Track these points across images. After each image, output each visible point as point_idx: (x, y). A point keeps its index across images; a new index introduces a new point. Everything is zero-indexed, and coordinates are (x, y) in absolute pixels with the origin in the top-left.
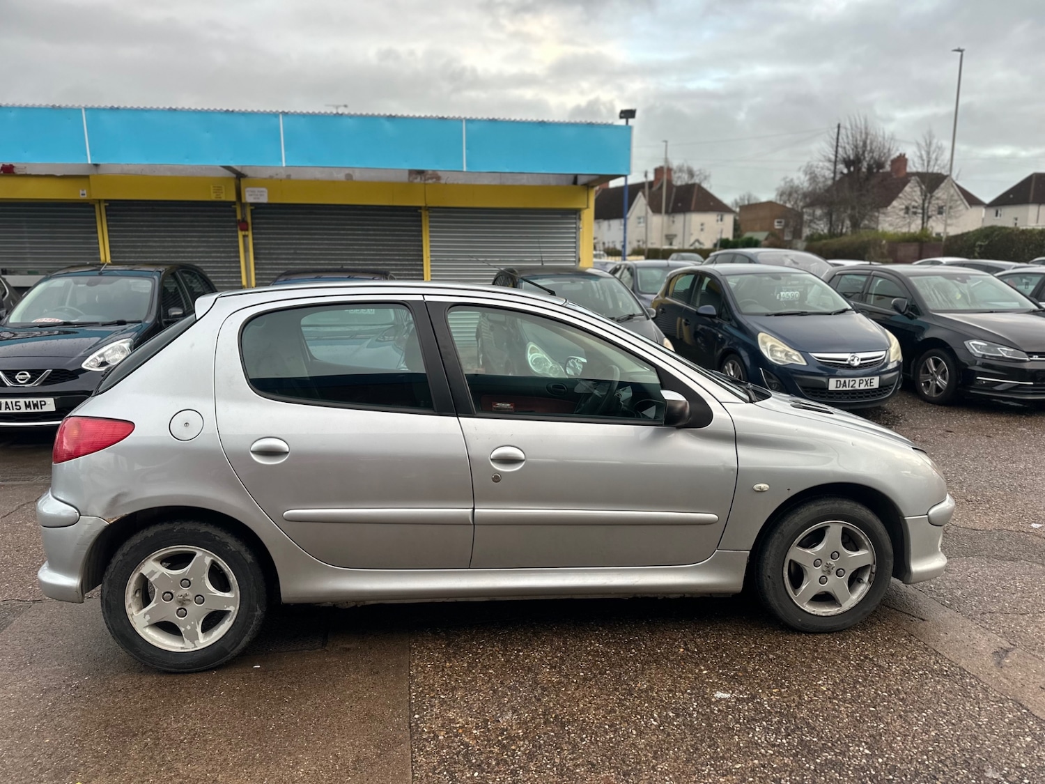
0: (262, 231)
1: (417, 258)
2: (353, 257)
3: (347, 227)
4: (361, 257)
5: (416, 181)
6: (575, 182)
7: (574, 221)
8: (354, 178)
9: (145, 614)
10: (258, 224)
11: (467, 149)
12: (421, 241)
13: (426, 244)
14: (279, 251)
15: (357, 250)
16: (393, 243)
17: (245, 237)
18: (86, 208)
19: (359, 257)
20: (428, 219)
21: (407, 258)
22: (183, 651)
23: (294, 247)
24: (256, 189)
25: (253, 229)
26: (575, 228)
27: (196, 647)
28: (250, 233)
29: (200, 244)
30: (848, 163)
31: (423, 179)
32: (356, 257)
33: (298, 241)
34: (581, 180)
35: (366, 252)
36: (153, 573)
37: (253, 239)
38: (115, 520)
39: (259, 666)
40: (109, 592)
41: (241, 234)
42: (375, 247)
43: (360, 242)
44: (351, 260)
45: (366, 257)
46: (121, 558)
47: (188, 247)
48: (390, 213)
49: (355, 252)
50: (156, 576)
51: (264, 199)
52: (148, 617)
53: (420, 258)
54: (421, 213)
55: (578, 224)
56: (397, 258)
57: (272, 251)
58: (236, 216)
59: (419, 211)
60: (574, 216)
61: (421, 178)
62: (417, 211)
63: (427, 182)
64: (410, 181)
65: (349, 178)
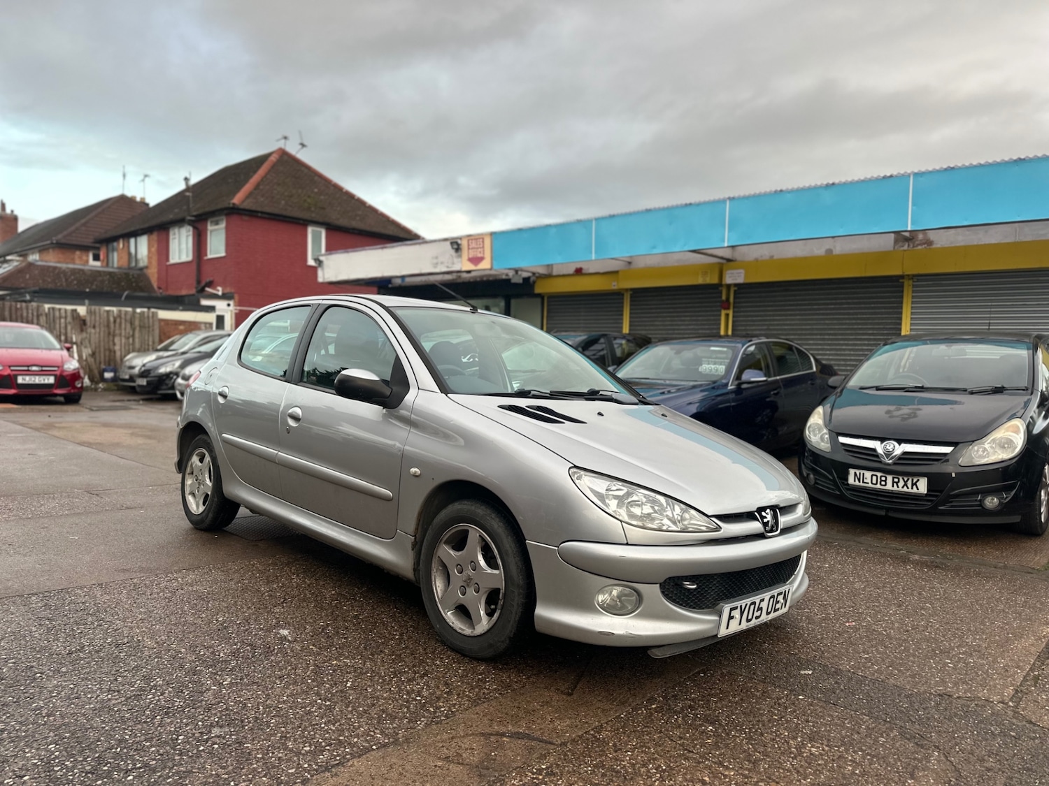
0: (742, 309)
1: (894, 332)
2: (823, 332)
4: (832, 332)
5: (901, 249)
8: (834, 253)
10: (739, 303)
12: (901, 313)
13: (907, 317)
14: (754, 328)
16: (868, 316)
17: (727, 315)
18: (616, 296)
19: (829, 332)
20: (911, 289)
21: (882, 332)
23: (767, 323)
24: (735, 271)
25: (734, 307)
28: (731, 312)
29: (690, 323)
31: (911, 246)
32: (826, 332)
33: (772, 318)
37: (734, 317)
41: (723, 312)
42: (848, 322)
44: (821, 334)
47: (682, 325)
49: (826, 327)
51: (740, 280)
53: (898, 332)
54: (903, 282)
56: (871, 332)
57: (748, 328)
58: (721, 297)
59: (901, 281)
61: (909, 246)
62: (898, 281)
63: (915, 248)
64: (896, 248)
65: (829, 251)
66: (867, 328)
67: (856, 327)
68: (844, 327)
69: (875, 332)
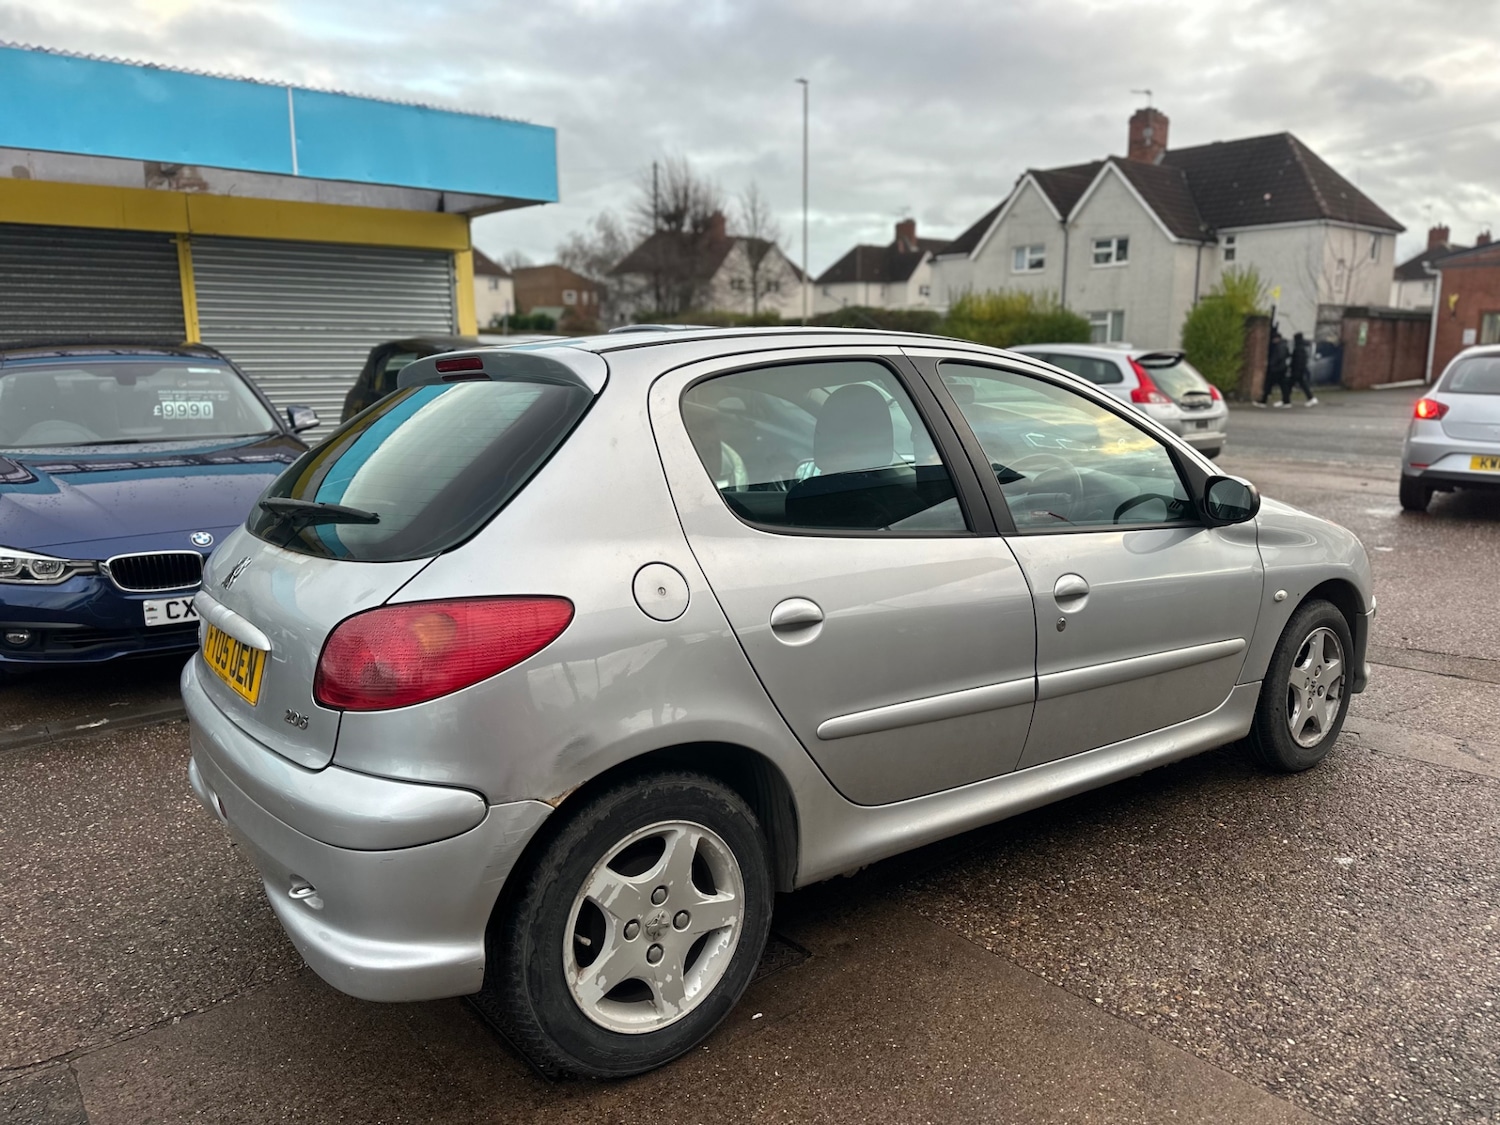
1: (173, 324)
3: (23, 266)
5: (159, 188)
6: (441, 207)
7: (445, 269)
8: (33, 176)
9: (598, 976)
11: (298, 137)
12: (180, 294)
13: (190, 301)
15: (49, 309)
16: (124, 297)
20: (190, 257)
21: (153, 324)
22: (662, 1026)
26: (448, 281)
27: (680, 1011)
30: (669, 218)
31: (174, 185)
34: (453, 205)
35: (67, 314)
36: (609, 890)
38: (564, 798)
39: (761, 1015)
40: (535, 951)
42: (87, 305)
43: (54, 295)
45: (68, 323)
46: (554, 875)
48: (116, 243)
49: (45, 313)
50: (614, 895)
52: (603, 981)
53: (180, 325)
54: (175, 245)
55: (452, 275)
56: (134, 324)
59: (172, 241)
60: (444, 262)
61: (170, 185)
62: (167, 241)
63: (181, 191)
64: (150, 184)
65: (21, 173)
66: (126, 318)
67: (104, 315)
68: (81, 314)
69: (141, 324)
